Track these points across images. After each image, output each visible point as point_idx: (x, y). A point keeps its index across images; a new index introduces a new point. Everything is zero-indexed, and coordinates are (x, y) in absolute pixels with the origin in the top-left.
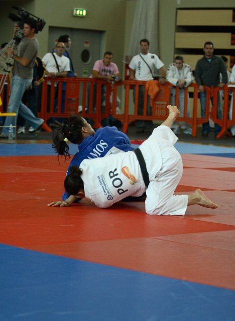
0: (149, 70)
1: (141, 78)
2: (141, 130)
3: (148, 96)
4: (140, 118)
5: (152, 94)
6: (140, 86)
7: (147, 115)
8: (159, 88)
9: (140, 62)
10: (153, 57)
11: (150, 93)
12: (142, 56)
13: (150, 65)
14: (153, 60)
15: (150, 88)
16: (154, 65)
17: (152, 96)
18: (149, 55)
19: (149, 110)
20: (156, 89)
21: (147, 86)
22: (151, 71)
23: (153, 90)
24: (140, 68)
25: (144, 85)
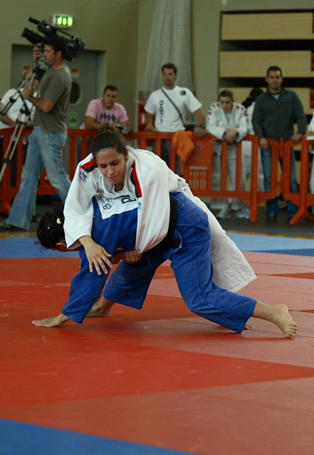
0: (177, 114)
1: (165, 128)
3: (177, 156)
5: (183, 154)
6: (163, 141)
8: (195, 144)
9: (162, 101)
10: (184, 93)
11: (179, 153)
12: (166, 91)
13: (179, 105)
14: (184, 98)
15: (180, 144)
16: (185, 107)
17: (183, 157)
18: (177, 89)
20: (190, 145)
21: (175, 140)
22: (181, 116)
23: (184, 146)
24: (162, 111)
25: (170, 140)
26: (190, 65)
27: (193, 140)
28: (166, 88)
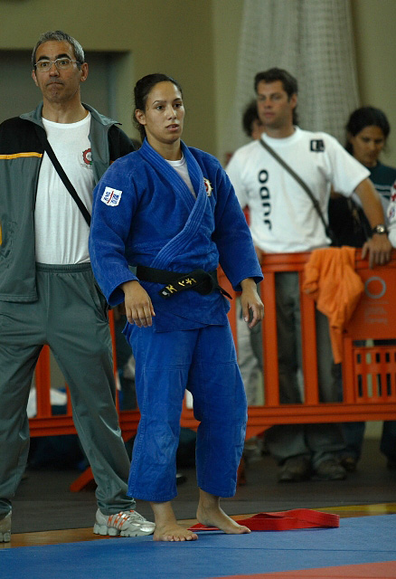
0: (310, 204)
1: (277, 242)
2: (294, 468)
3: (319, 317)
4: (291, 416)
5: (334, 308)
7: (322, 398)
8: (363, 280)
9: (264, 172)
10: (319, 146)
11: (325, 306)
12: (273, 143)
14: (319, 159)
15: (325, 283)
17: (335, 317)
18: (301, 137)
19: (329, 380)
20: (351, 284)
21: (310, 274)
22: (316, 205)
23: (335, 288)
24: (267, 197)
25: (299, 273)
26: (353, 76)
27: (357, 270)
28: (270, 135)
